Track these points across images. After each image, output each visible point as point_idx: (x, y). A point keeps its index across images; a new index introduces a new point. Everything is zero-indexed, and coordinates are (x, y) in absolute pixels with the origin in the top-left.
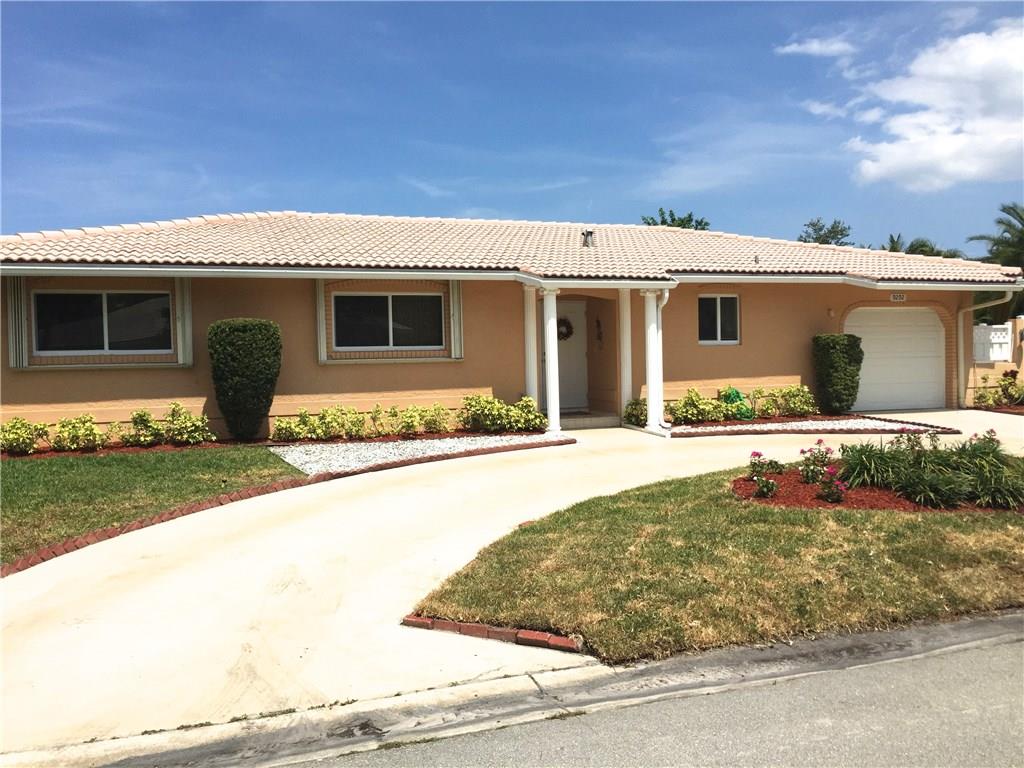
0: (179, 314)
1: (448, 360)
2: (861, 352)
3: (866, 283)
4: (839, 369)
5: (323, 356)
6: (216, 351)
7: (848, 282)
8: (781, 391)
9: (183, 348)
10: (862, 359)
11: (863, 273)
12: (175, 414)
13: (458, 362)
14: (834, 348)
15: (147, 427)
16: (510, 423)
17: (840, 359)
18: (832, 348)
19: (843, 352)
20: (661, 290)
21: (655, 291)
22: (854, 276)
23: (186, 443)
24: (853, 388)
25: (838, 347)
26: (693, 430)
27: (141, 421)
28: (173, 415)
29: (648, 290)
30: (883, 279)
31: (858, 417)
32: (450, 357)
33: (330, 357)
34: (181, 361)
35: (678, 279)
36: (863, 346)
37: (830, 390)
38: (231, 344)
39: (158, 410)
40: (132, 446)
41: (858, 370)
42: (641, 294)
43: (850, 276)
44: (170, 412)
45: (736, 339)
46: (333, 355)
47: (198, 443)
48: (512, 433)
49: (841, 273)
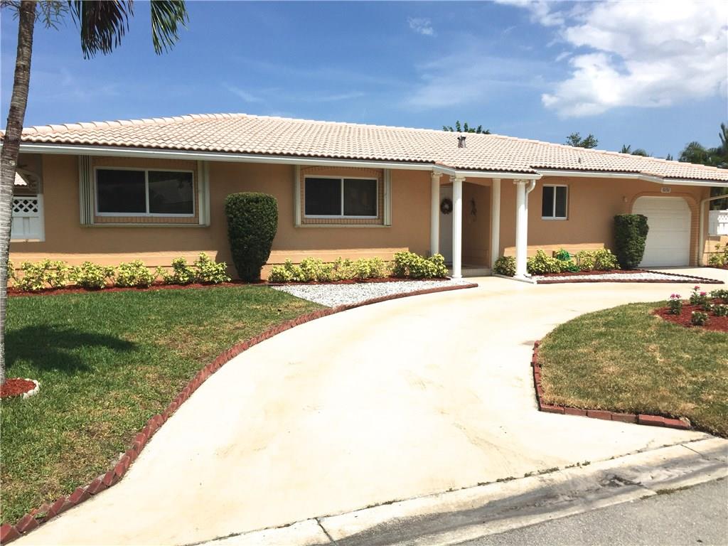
0: (200, 188)
1: (381, 226)
2: (647, 227)
3: (655, 180)
4: (634, 238)
5: (299, 222)
6: (235, 216)
7: (641, 179)
8: (594, 252)
9: (203, 213)
10: (647, 231)
11: (653, 173)
12: (202, 260)
13: (388, 228)
14: (631, 224)
15: (184, 271)
16: (428, 272)
17: (634, 231)
18: (630, 224)
19: (636, 227)
20: (530, 181)
21: (525, 181)
22: (646, 174)
23: (212, 283)
24: (640, 252)
25: (634, 223)
26: (546, 279)
27: (179, 266)
28: (201, 262)
29: (520, 180)
30: (667, 177)
31: (643, 271)
32: (383, 224)
33: (303, 222)
34: (201, 222)
35: (542, 173)
36: (649, 223)
37: (627, 253)
38: (248, 211)
39: (190, 258)
40: (171, 284)
41: (645, 239)
42: (515, 183)
43: (643, 174)
44: (199, 260)
45: (564, 216)
46: (305, 221)
47: (220, 283)
48: (429, 279)
49: (637, 172)
